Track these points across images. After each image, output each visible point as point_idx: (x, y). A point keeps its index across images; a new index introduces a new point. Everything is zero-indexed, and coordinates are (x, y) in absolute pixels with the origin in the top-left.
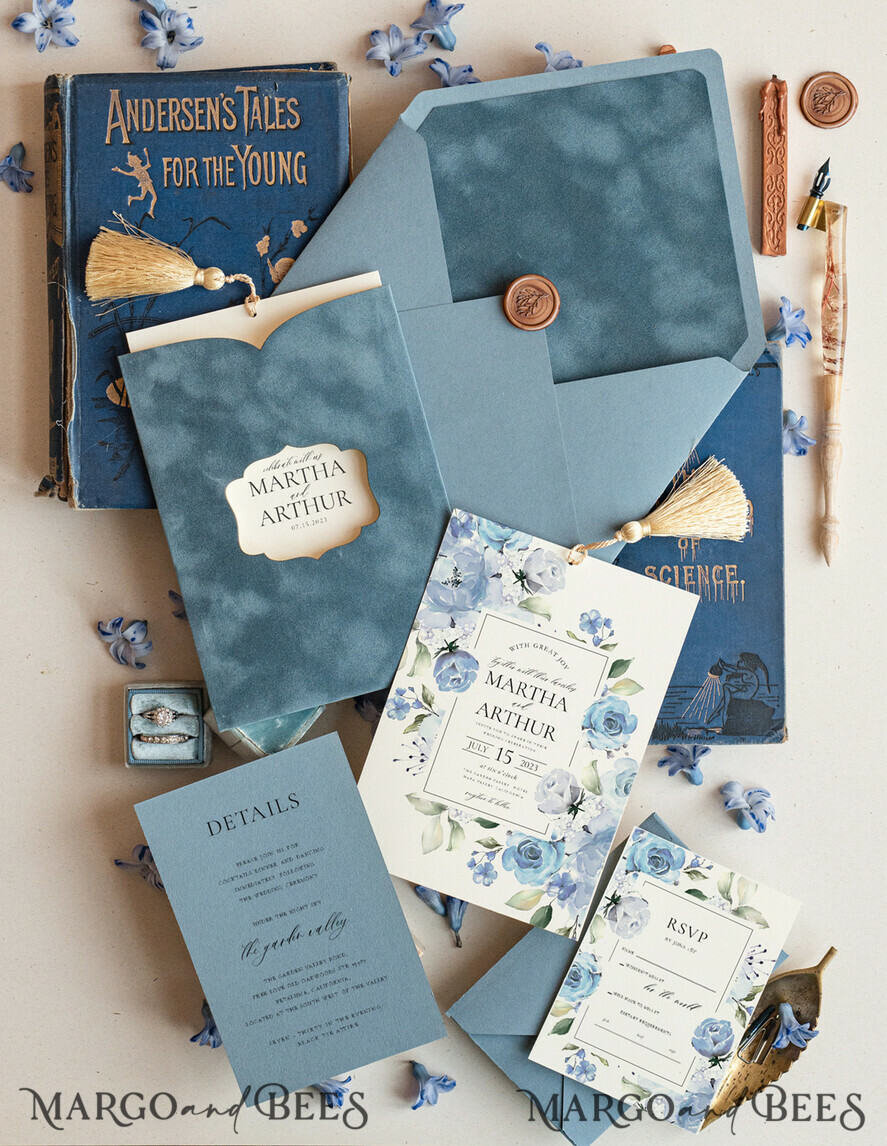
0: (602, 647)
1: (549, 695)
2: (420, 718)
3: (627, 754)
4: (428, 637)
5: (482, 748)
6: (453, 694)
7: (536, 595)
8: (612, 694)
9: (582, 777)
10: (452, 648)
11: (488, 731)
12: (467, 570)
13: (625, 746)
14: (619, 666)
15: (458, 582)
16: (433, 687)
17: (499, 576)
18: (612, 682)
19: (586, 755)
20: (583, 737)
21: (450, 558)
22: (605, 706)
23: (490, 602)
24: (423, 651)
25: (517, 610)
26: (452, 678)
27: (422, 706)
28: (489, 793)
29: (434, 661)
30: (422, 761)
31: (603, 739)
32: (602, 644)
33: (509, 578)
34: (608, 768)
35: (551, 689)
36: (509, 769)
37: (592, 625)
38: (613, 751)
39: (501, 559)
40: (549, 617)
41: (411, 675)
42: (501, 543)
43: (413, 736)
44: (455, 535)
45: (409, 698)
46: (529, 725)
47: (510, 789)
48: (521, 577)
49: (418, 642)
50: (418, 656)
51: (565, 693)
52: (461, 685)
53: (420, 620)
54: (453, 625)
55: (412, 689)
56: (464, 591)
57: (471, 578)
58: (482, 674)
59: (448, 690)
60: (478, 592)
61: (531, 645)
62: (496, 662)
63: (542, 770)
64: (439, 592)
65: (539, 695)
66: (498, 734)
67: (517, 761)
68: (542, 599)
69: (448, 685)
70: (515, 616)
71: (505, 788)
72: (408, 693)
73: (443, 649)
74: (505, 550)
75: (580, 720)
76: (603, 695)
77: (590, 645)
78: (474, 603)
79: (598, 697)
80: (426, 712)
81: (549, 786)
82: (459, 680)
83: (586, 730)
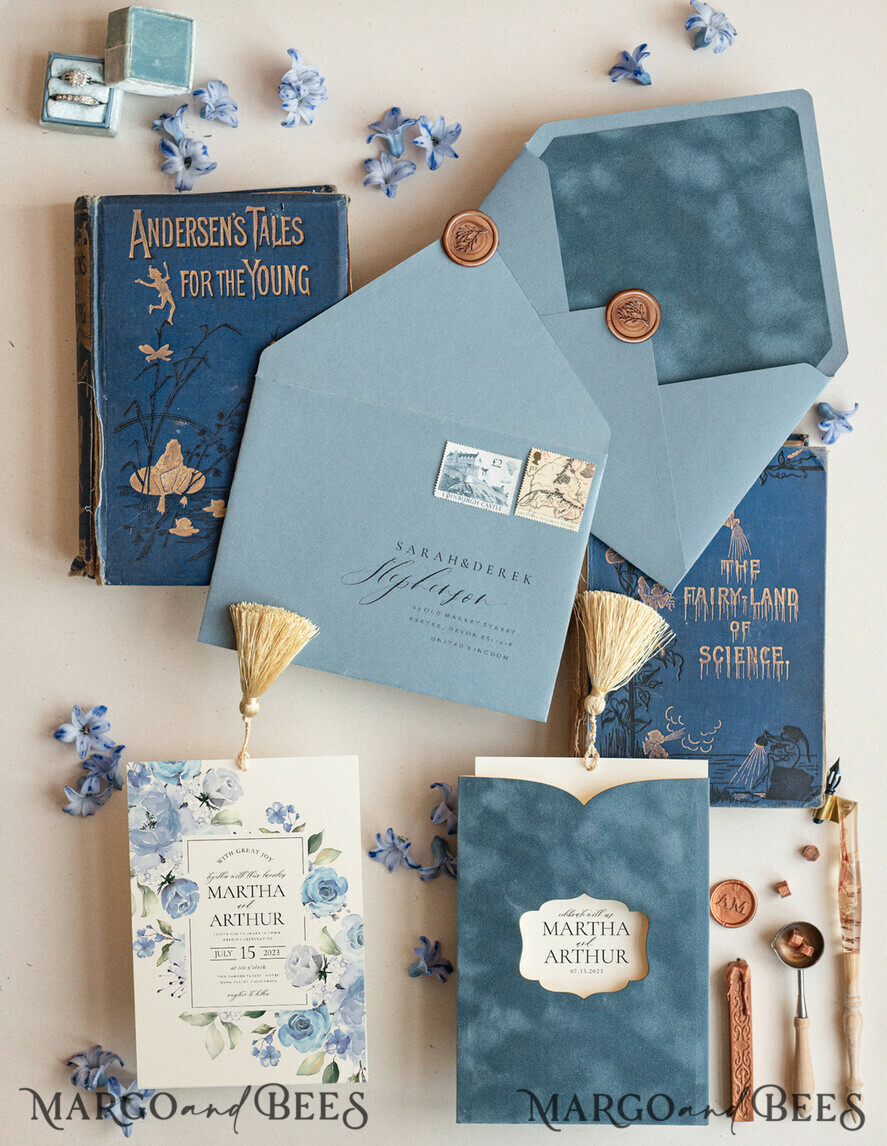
0: (294, 831)
1: (265, 888)
2: (166, 949)
3: (349, 911)
4: (147, 879)
5: (227, 953)
6: (185, 918)
7: (223, 808)
8: (317, 867)
9: (319, 945)
10: (169, 880)
11: (226, 937)
12: (157, 810)
13: (344, 906)
14: (314, 841)
15: (154, 824)
16: (167, 919)
17: (185, 805)
18: (314, 856)
19: (314, 926)
20: (307, 911)
21: (139, 805)
22: (315, 879)
23: (187, 830)
24: (146, 892)
25: (211, 828)
26: (179, 904)
27: (164, 938)
28: (247, 988)
29: (159, 897)
30: (181, 983)
31: (324, 907)
32: (293, 828)
33: (194, 803)
34: (337, 929)
35: (264, 882)
36: (256, 961)
37: (278, 816)
38: (337, 914)
39: (182, 791)
40: (240, 823)
41: (145, 915)
42: (177, 777)
43: (166, 965)
44: (136, 785)
45: (150, 935)
46: (259, 919)
47: (263, 978)
48: (204, 798)
49: (139, 886)
50: (144, 897)
51: (277, 881)
52: (189, 907)
53: (134, 867)
54: (163, 860)
55: (150, 927)
56: (161, 829)
57: (163, 816)
58: (203, 891)
59: (180, 916)
60: (173, 825)
61: (234, 852)
62: (210, 877)
63: (284, 953)
64: (141, 837)
65: (257, 891)
66: (234, 937)
67: (260, 953)
68: (229, 811)
69: (179, 911)
70: (211, 833)
71: (259, 979)
72: (149, 932)
73: (163, 883)
74: (182, 781)
75: (299, 898)
76: (310, 870)
77: (284, 833)
78: (174, 835)
79: (307, 873)
80: (169, 942)
81: (294, 964)
82: (186, 904)
83: (307, 905)
